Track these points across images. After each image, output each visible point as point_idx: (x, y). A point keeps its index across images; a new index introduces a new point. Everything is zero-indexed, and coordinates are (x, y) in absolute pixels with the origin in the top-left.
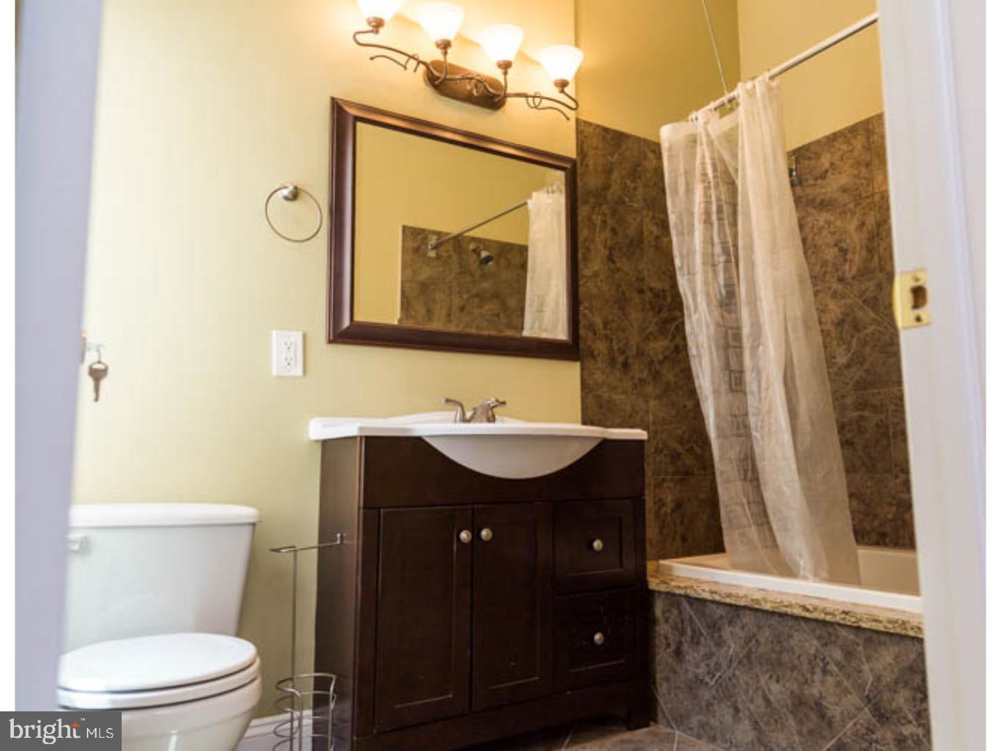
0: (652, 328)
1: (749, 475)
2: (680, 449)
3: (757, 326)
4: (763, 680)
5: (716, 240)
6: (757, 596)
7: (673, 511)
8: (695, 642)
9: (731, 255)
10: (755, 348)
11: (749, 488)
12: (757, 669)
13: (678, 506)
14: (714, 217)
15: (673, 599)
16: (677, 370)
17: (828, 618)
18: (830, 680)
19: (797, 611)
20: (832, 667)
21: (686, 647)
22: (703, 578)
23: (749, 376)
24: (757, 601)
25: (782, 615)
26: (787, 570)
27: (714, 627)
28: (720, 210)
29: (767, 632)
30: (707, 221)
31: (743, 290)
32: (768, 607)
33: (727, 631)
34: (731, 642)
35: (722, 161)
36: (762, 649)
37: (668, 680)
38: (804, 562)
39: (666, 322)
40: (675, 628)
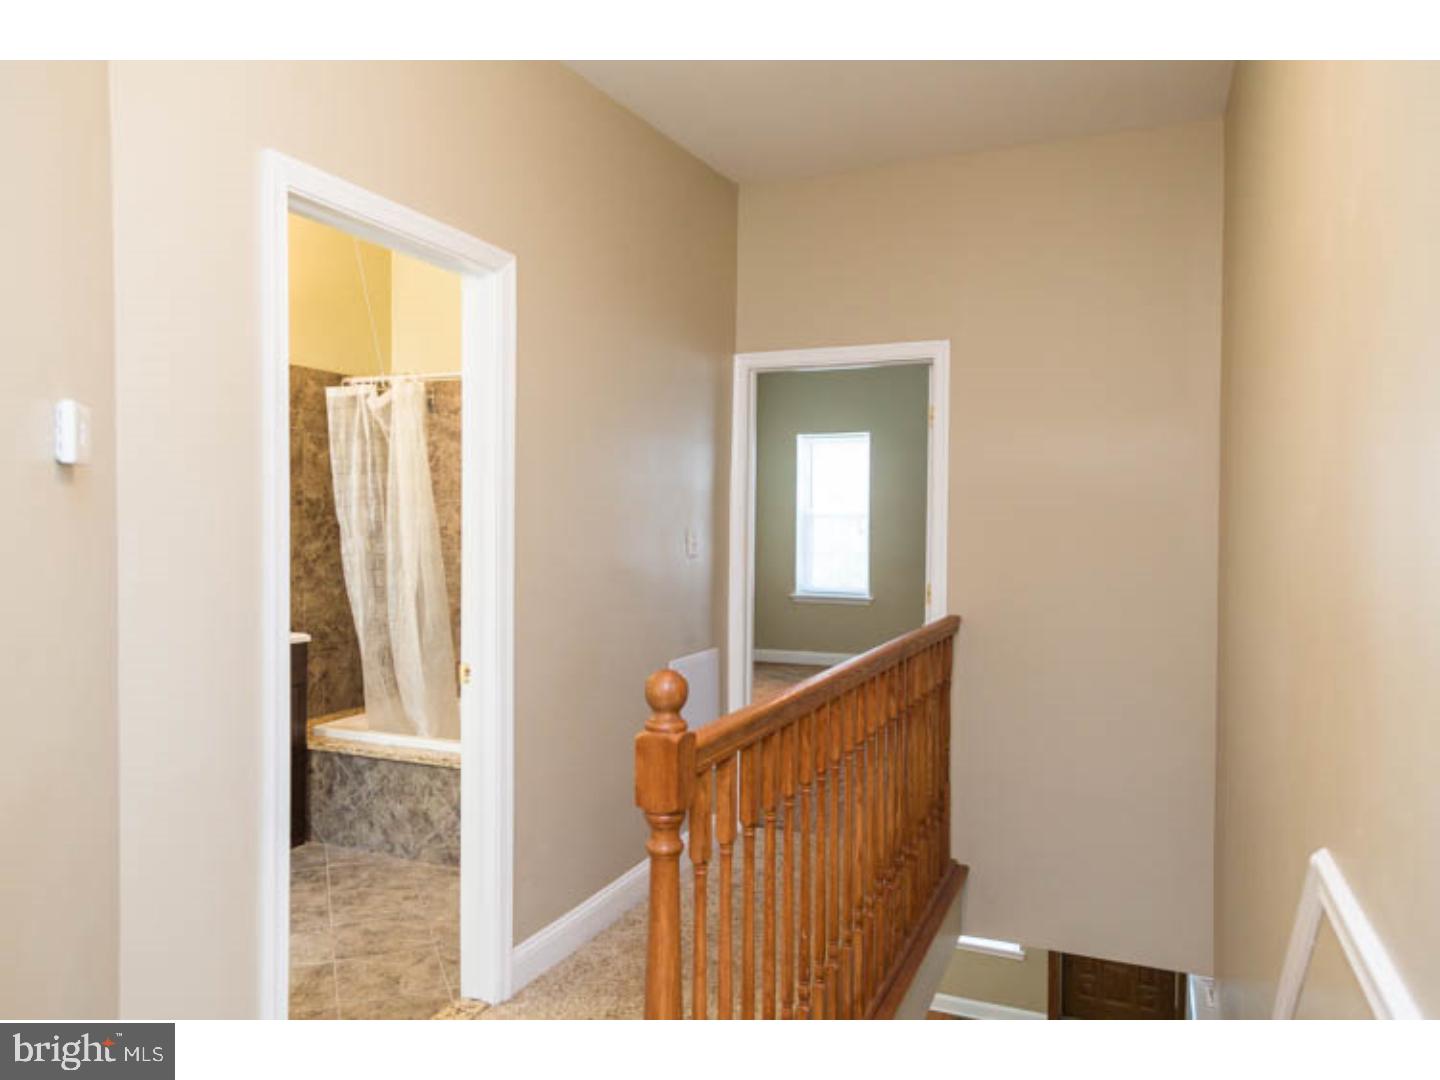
0: (308, 533)
1: (386, 660)
2: (327, 629)
3: (398, 560)
4: (392, 803)
5: (370, 485)
6: (391, 752)
7: (320, 680)
8: (343, 783)
9: (382, 497)
10: (395, 573)
11: (386, 670)
12: (387, 797)
13: (325, 675)
14: (369, 468)
15: (327, 755)
16: (327, 565)
17: (435, 764)
18: (433, 799)
19: (416, 760)
20: (435, 792)
21: (335, 788)
22: (351, 738)
23: (390, 592)
24: (389, 755)
25: (407, 763)
26: (412, 730)
27: (358, 772)
28: (374, 464)
29: (395, 773)
30: (364, 471)
31: (389, 529)
32: (397, 758)
33: (367, 774)
34: (369, 781)
35: (377, 423)
36: (391, 785)
37: (320, 811)
38: (423, 724)
39: (320, 526)
40: (328, 775)
